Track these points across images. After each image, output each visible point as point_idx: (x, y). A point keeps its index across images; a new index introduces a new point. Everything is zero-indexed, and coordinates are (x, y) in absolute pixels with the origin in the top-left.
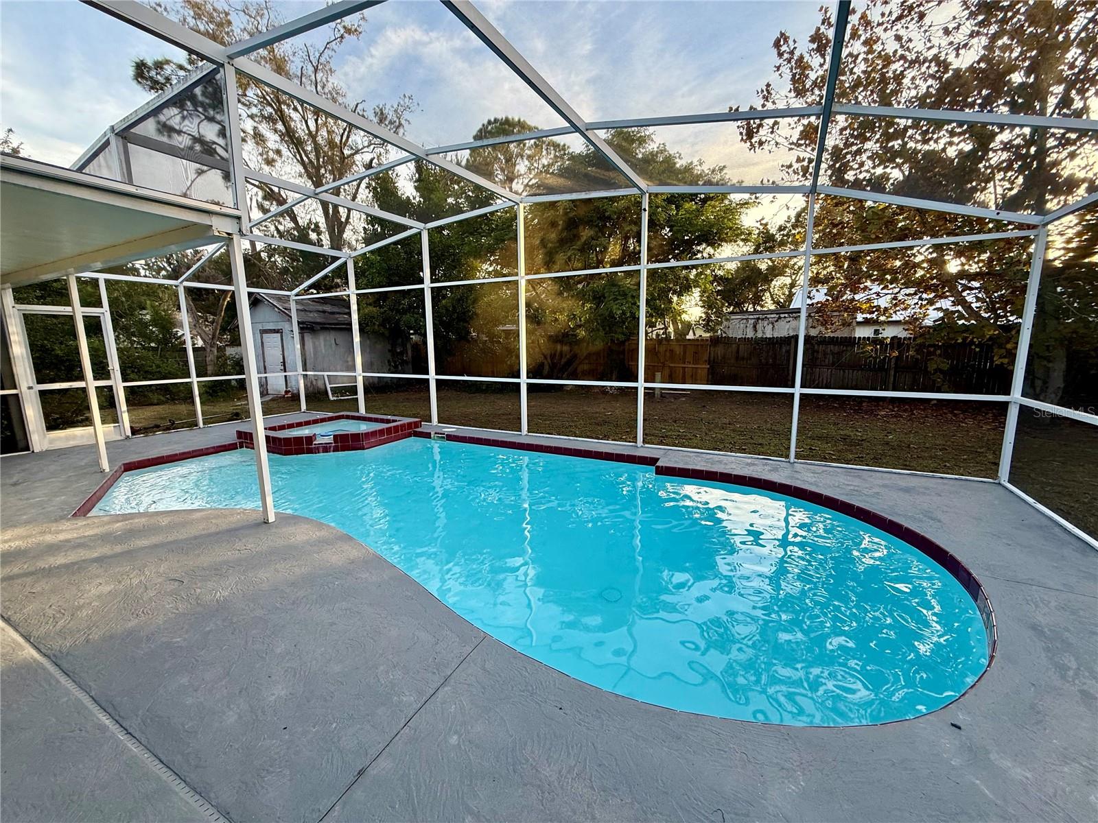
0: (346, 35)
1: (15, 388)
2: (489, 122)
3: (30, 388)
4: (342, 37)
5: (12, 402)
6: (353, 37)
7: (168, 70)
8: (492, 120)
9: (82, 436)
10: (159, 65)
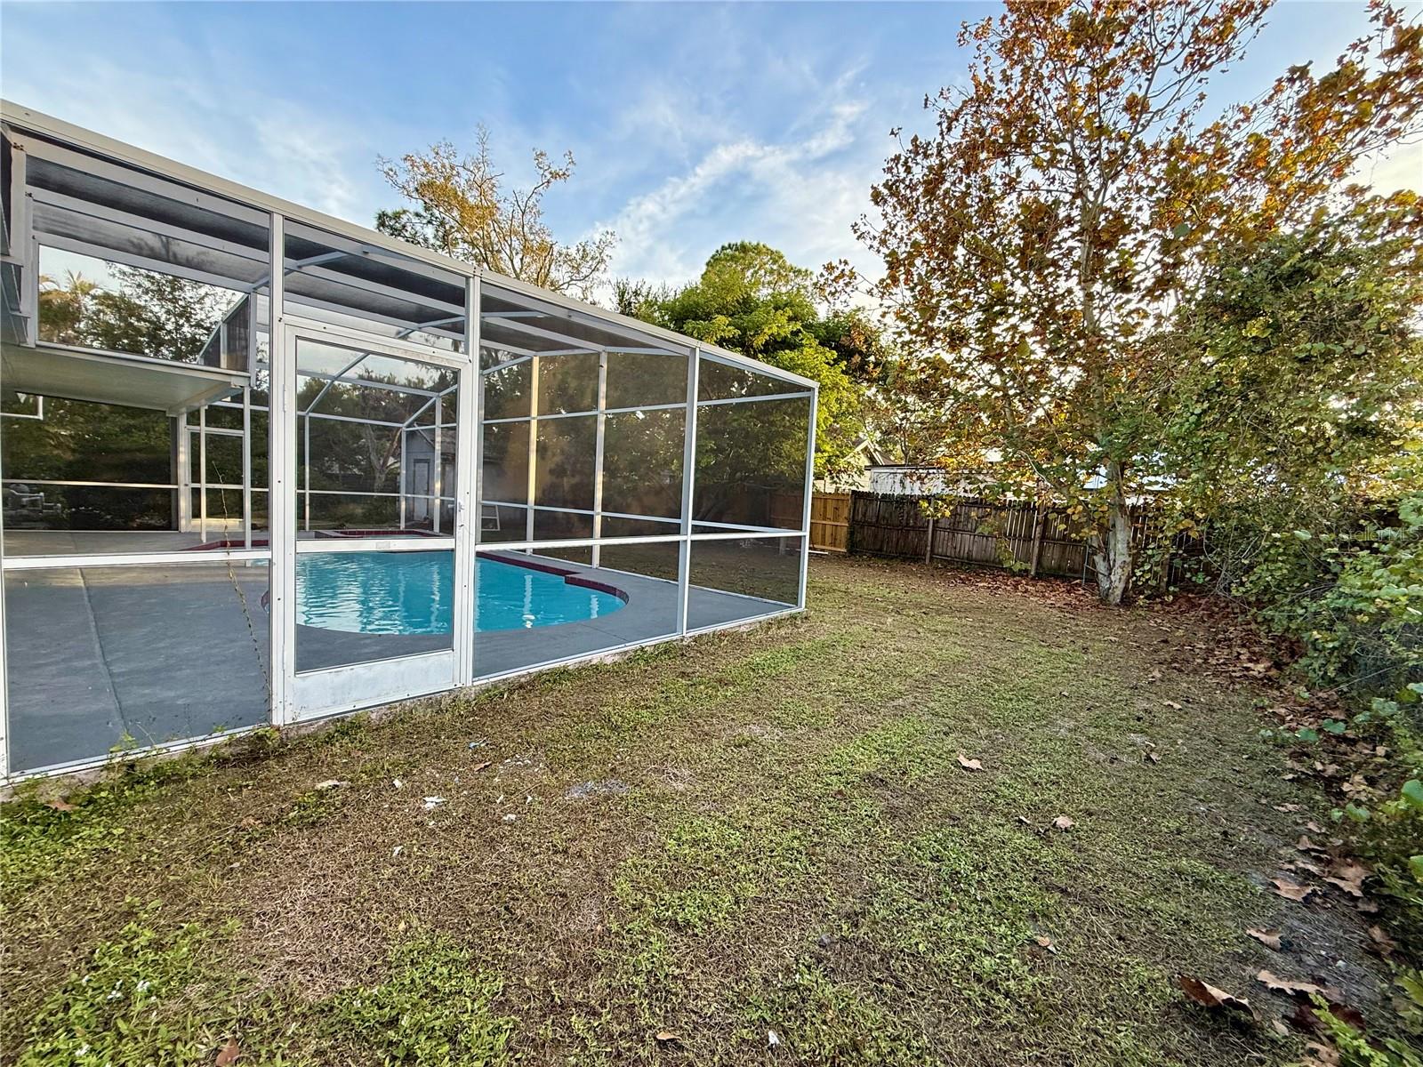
0: (552, 180)
1: (177, 484)
2: (723, 248)
3: (186, 485)
4: (548, 182)
5: (173, 493)
6: (560, 181)
7: (404, 218)
8: (727, 245)
9: (215, 526)
10: (397, 216)
